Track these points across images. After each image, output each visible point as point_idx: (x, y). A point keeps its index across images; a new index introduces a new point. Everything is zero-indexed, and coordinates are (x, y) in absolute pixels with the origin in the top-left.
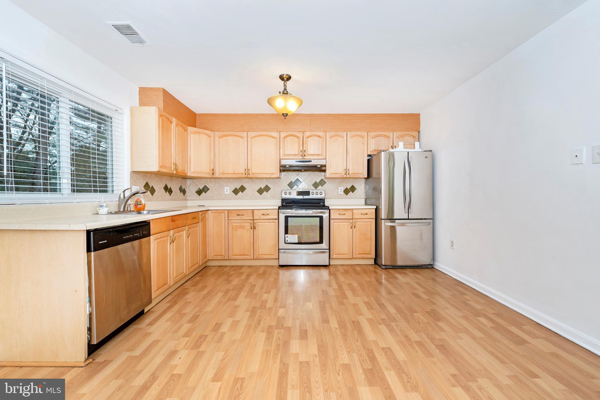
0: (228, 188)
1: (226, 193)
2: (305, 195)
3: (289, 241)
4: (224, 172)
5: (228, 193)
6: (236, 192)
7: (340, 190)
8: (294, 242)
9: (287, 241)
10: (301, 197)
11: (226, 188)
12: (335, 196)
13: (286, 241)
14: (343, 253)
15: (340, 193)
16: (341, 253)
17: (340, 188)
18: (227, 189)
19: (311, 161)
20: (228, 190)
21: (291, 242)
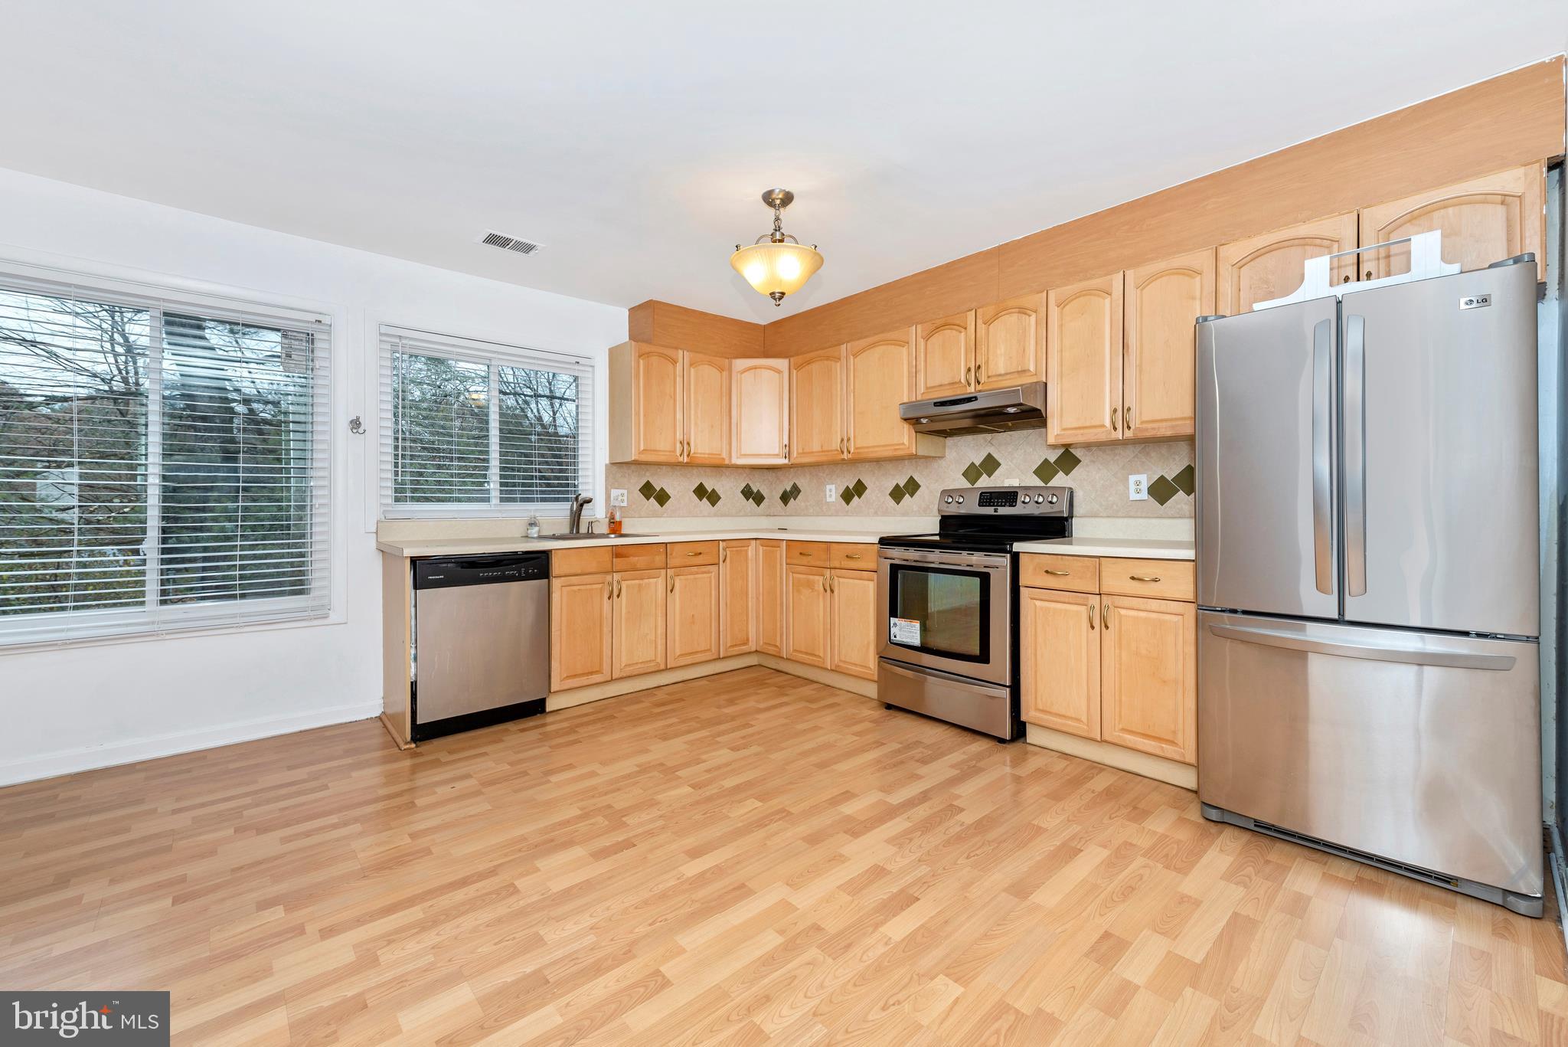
0: (833, 487)
1: (829, 500)
2: (1001, 506)
3: (899, 639)
4: (805, 451)
5: (833, 499)
6: (847, 496)
7: (1132, 487)
8: (911, 644)
9: (895, 637)
10: (989, 511)
11: (828, 487)
12: (1115, 507)
13: (892, 638)
14: (1063, 712)
15: (1133, 496)
16: (1055, 709)
17: (1132, 478)
18: (830, 490)
19: (976, 398)
20: (832, 492)
21: (904, 640)
